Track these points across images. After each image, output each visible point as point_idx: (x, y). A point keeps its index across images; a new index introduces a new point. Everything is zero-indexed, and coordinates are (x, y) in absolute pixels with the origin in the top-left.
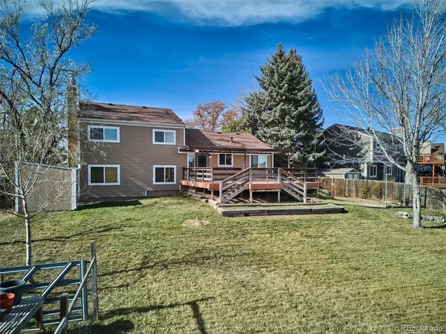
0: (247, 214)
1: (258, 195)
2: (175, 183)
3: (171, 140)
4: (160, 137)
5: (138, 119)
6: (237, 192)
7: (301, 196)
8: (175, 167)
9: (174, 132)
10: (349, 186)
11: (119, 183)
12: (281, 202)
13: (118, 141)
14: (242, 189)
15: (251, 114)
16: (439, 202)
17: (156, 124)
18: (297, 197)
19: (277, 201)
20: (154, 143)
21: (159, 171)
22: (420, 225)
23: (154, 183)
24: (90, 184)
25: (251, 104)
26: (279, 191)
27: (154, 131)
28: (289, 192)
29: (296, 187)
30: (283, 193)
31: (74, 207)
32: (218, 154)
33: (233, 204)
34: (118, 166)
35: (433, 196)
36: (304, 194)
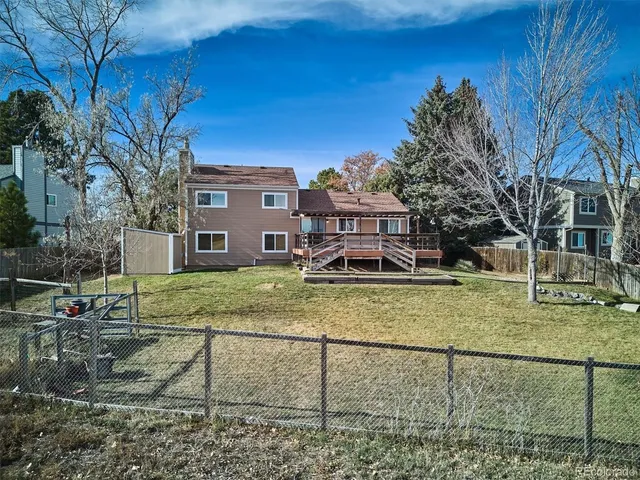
0: (331, 281)
1: (354, 263)
2: (286, 251)
3: (283, 204)
4: (270, 200)
5: (249, 182)
6: (330, 259)
7: (410, 265)
8: (286, 233)
9: (286, 194)
10: (513, 258)
11: (226, 251)
12: (383, 270)
13: (226, 206)
14: (335, 256)
15: (397, 168)
16: (610, 277)
17: (265, 187)
18: (405, 266)
19: (377, 270)
20: (263, 207)
21: (269, 238)
22: (535, 299)
23: (264, 251)
24: (197, 251)
25: (399, 155)
26: (380, 258)
27: (263, 194)
28: (395, 260)
29: (403, 256)
30: (385, 260)
31: (171, 270)
32: (338, 218)
33: (326, 271)
34: (226, 233)
35: (604, 270)
36: (413, 263)
